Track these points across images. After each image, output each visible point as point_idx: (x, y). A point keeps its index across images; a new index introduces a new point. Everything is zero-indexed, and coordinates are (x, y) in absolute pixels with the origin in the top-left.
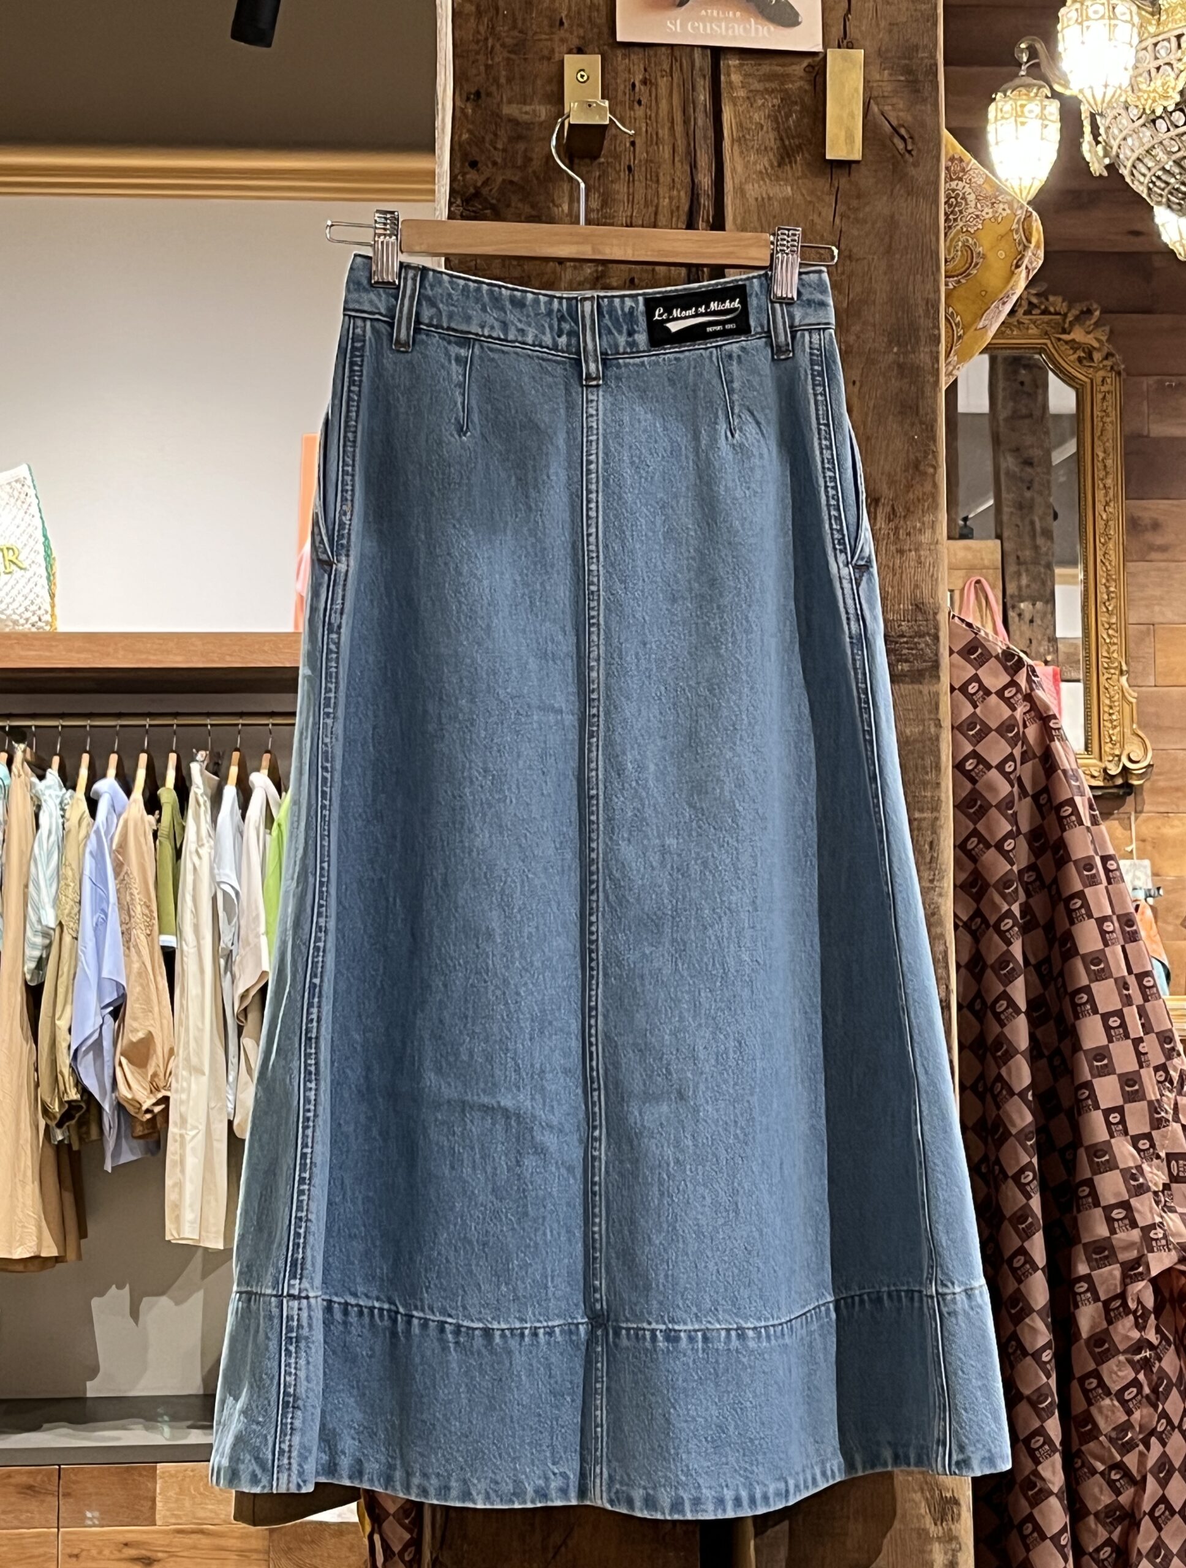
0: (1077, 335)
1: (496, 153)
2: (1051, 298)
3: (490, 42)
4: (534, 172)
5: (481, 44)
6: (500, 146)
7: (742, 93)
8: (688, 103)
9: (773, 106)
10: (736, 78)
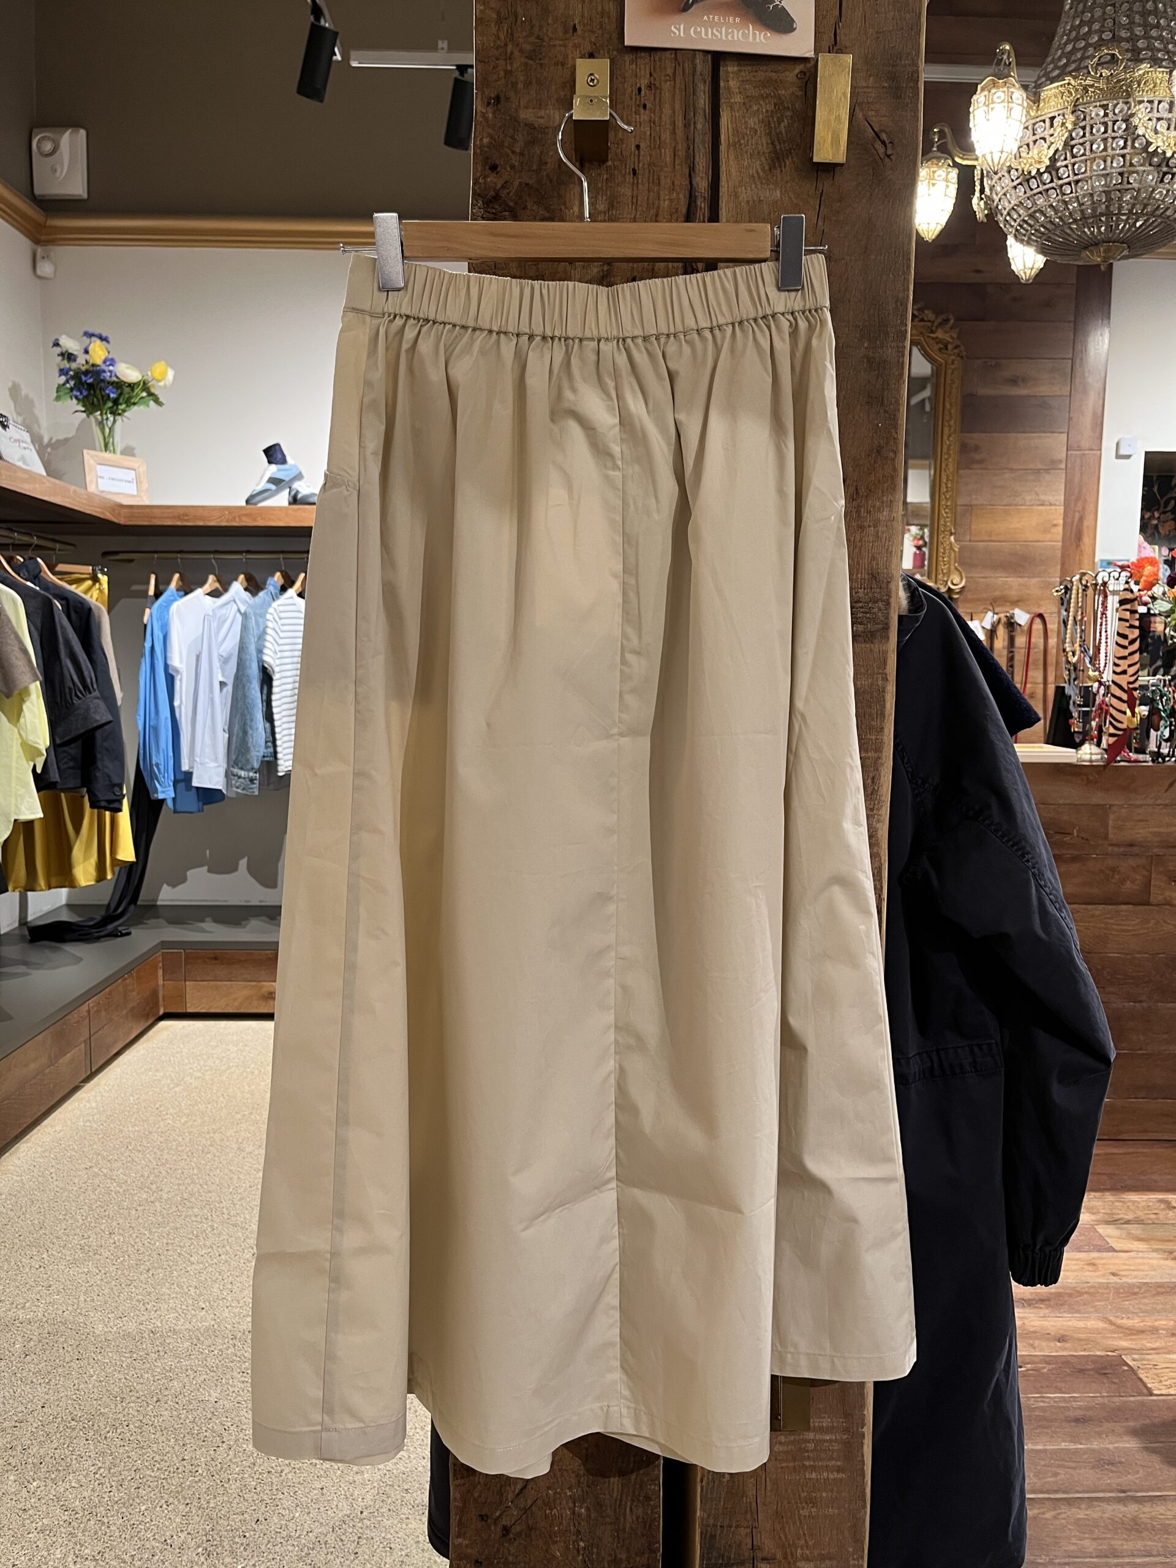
0: (940, 334)
1: (512, 156)
2: (926, 312)
3: (510, 48)
4: (548, 176)
5: (501, 50)
6: (518, 150)
7: (738, 99)
8: (689, 108)
9: (767, 111)
10: (734, 84)
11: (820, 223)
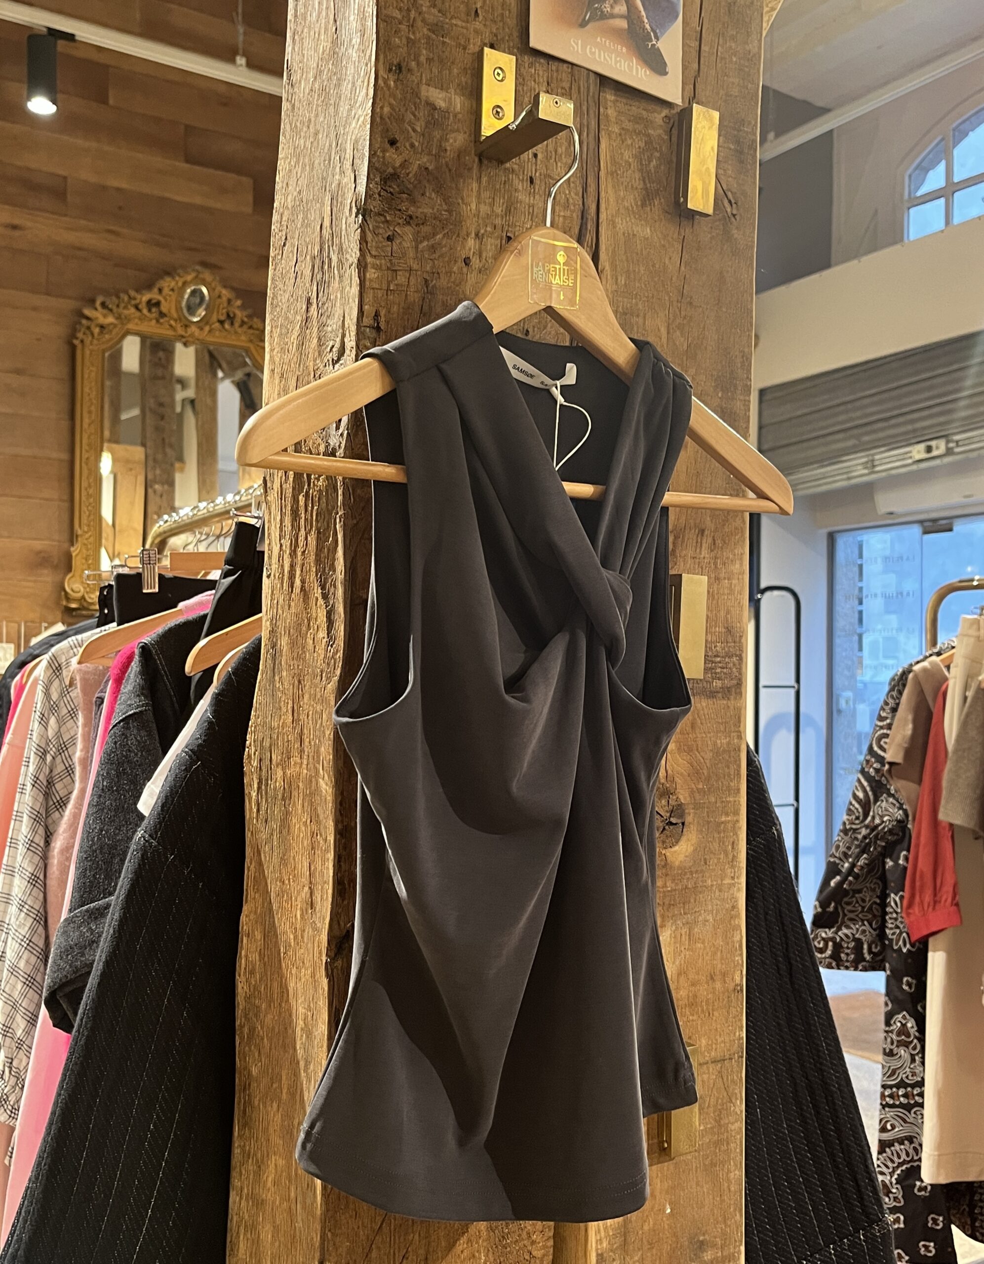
4: (447, 166)
7: (616, 129)
8: (582, 127)
9: (639, 147)
10: (610, 113)
11: (683, 268)
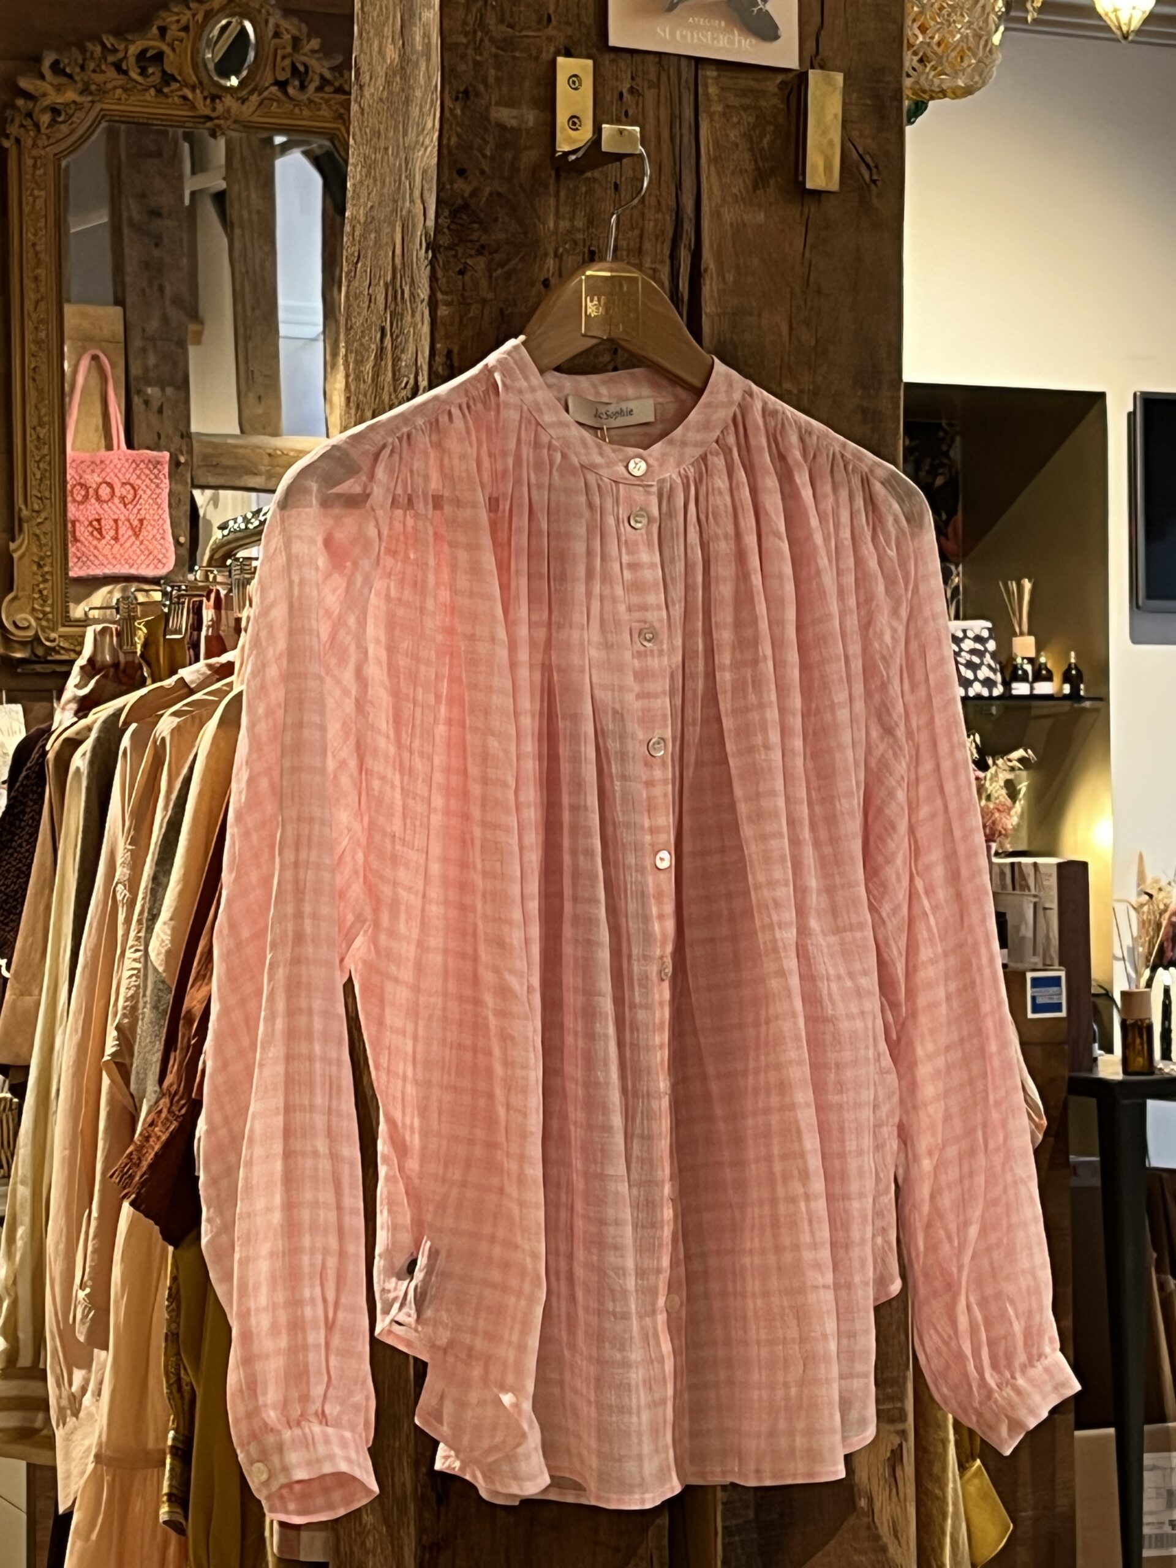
1: (482, 160)
3: (479, 34)
5: (470, 37)
6: (488, 154)
7: (718, 108)
8: (674, 119)
9: (749, 124)
10: (713, 90)
11: (808, 253)
